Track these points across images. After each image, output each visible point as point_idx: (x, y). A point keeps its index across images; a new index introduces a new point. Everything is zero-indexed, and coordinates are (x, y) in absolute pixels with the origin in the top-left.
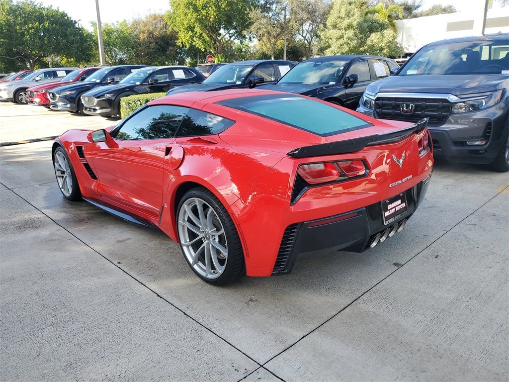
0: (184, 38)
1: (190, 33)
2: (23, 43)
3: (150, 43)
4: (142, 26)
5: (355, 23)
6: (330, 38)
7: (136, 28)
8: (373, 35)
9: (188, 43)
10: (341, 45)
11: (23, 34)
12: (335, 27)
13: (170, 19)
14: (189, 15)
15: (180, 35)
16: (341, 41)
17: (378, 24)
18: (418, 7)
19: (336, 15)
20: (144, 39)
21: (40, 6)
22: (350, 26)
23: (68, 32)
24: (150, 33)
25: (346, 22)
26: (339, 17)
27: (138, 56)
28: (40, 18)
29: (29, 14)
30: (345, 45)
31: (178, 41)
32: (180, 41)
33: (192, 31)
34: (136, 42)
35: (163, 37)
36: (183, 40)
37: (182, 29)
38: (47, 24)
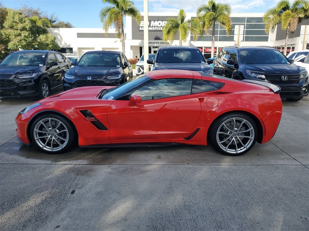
5: (27, 27)
6: (9, 35)
8: (41, 36)
10: (20, 40)
12: (12, 27)
16: (19, 38)
17: (42, 29)
18: (55, 21)
19: (11, 20)
22: (24, 29)
25: (20, 26)
26: (14, 22)
30: (23, 41)
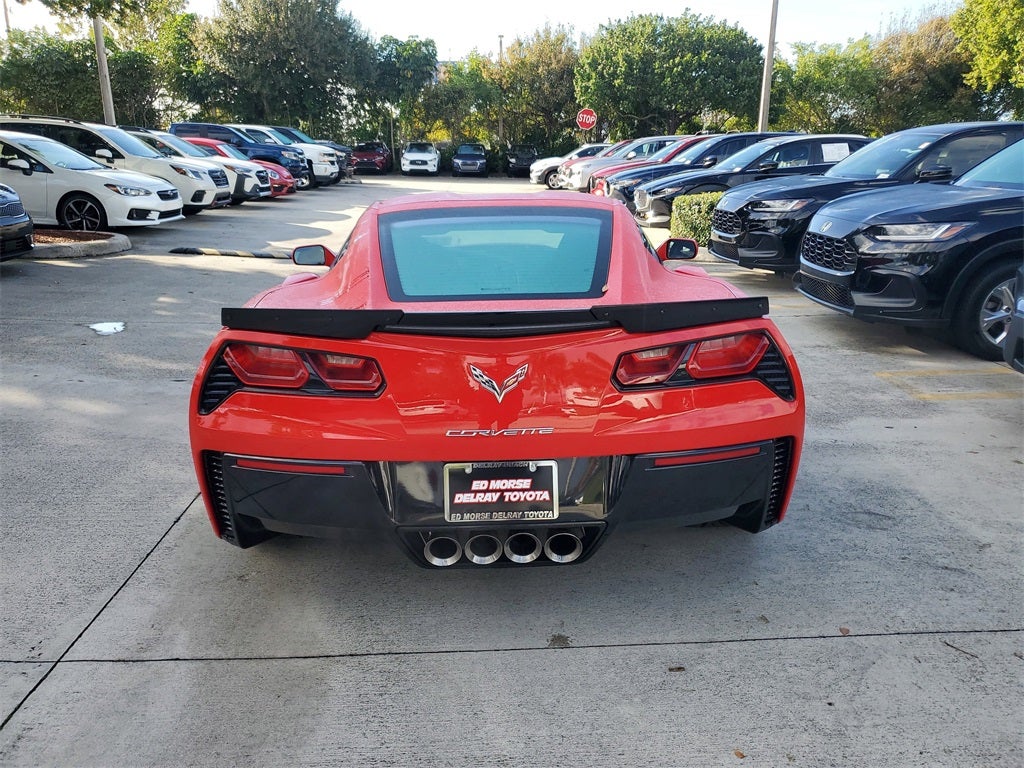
0: (985, 68)
1: (1004, 55)
2: (661, 91)
3: (914, 81)
4: (904, 44)
7: (889, 51)
9: (993, 78)
11: (662, 76)
13: (964, 26)
14: (1004, 14)
15: (978, 62)
20: (900, 75)
21: (708, 23)
23: (739, 69)
24: (919, 59)
27: (878, 110)
28: (697, 46)
29: (680, 40)
31: (968, 76)
32: (975, 74)
33: (1010, 51)
34: (880, 81)
35: (949, 66)
36: (983, 71)
37: (987, 48)
38: (705, 56)
